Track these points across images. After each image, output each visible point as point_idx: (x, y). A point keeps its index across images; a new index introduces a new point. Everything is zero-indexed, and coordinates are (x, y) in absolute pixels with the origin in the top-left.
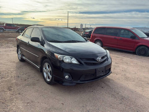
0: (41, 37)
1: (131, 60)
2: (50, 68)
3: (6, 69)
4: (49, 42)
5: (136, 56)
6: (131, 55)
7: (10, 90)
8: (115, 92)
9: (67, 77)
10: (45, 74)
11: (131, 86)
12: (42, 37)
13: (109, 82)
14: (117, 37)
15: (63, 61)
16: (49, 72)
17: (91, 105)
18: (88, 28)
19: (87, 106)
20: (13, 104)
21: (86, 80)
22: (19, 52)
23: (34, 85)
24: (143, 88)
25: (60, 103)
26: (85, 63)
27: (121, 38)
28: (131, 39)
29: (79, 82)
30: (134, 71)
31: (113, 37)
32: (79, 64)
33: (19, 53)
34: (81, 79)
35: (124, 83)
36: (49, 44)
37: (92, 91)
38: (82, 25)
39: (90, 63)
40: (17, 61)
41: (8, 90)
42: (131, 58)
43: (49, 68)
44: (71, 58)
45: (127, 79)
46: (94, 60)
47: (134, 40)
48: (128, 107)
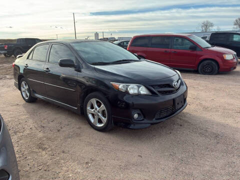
0: (74, 58)
1: (195, 81)
2: (102, 105)
3: (11, 117)
4: (93, 66)
5: (199, 75)
6: (193, 75)
7: (44, 149)
8: (201, 129)
9: (136, 116)
10: (90, 116)
11: (216, 117)
12: (76, 57)
13: (185, 116)
14: (169, 50)
15: (127, 92)
16: (101, 112)
17: (180, 152)
18: (107, 38)
19: (175, 154)
20: (65, 169)
21: (162, 117)
22: (25, 87)
23: (78, 136)
24: (234, 119)
25: (134, 155)
26: (159, 91)
27: (176, 50)
28: (189, 51)
29: (154, 121)
30: (210, 98)
31: (163, 50)
32: (150, 94)
33: (23, 89)
34: (157, 116)
35: (207, 116)
36: (95, 68)
37: (171, 133)
38: (97, 35)
39: (164, 91)
40: (22, 103)
41: (40, 150)
42: (195, 80)
43: (99, 106)
44: (139, 87)
45: (206, 109)
46: (170, 86)
47: (195, 52)
48: (230, 147)
